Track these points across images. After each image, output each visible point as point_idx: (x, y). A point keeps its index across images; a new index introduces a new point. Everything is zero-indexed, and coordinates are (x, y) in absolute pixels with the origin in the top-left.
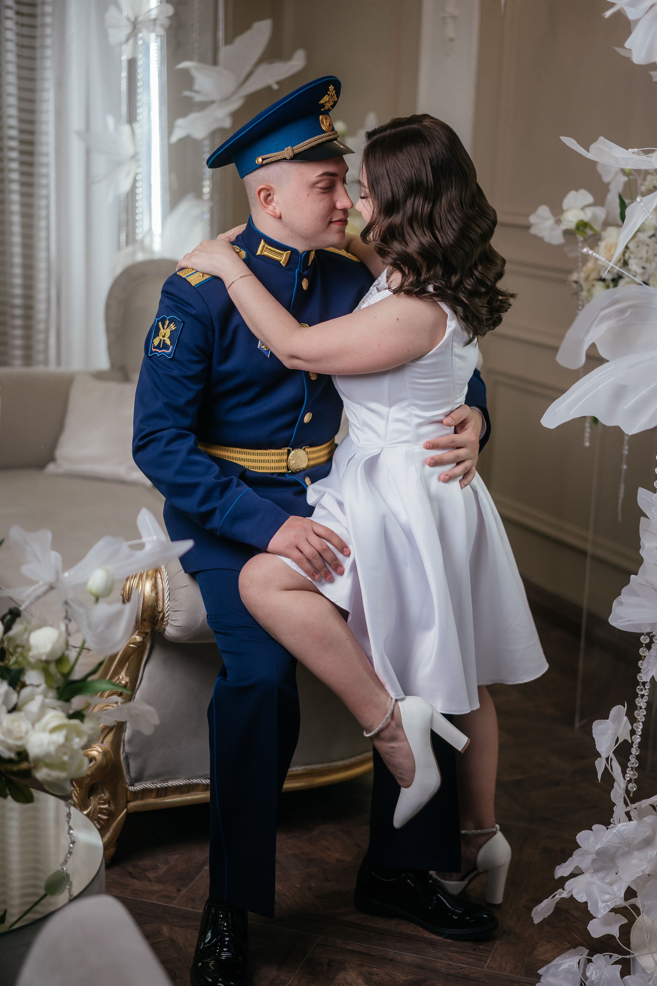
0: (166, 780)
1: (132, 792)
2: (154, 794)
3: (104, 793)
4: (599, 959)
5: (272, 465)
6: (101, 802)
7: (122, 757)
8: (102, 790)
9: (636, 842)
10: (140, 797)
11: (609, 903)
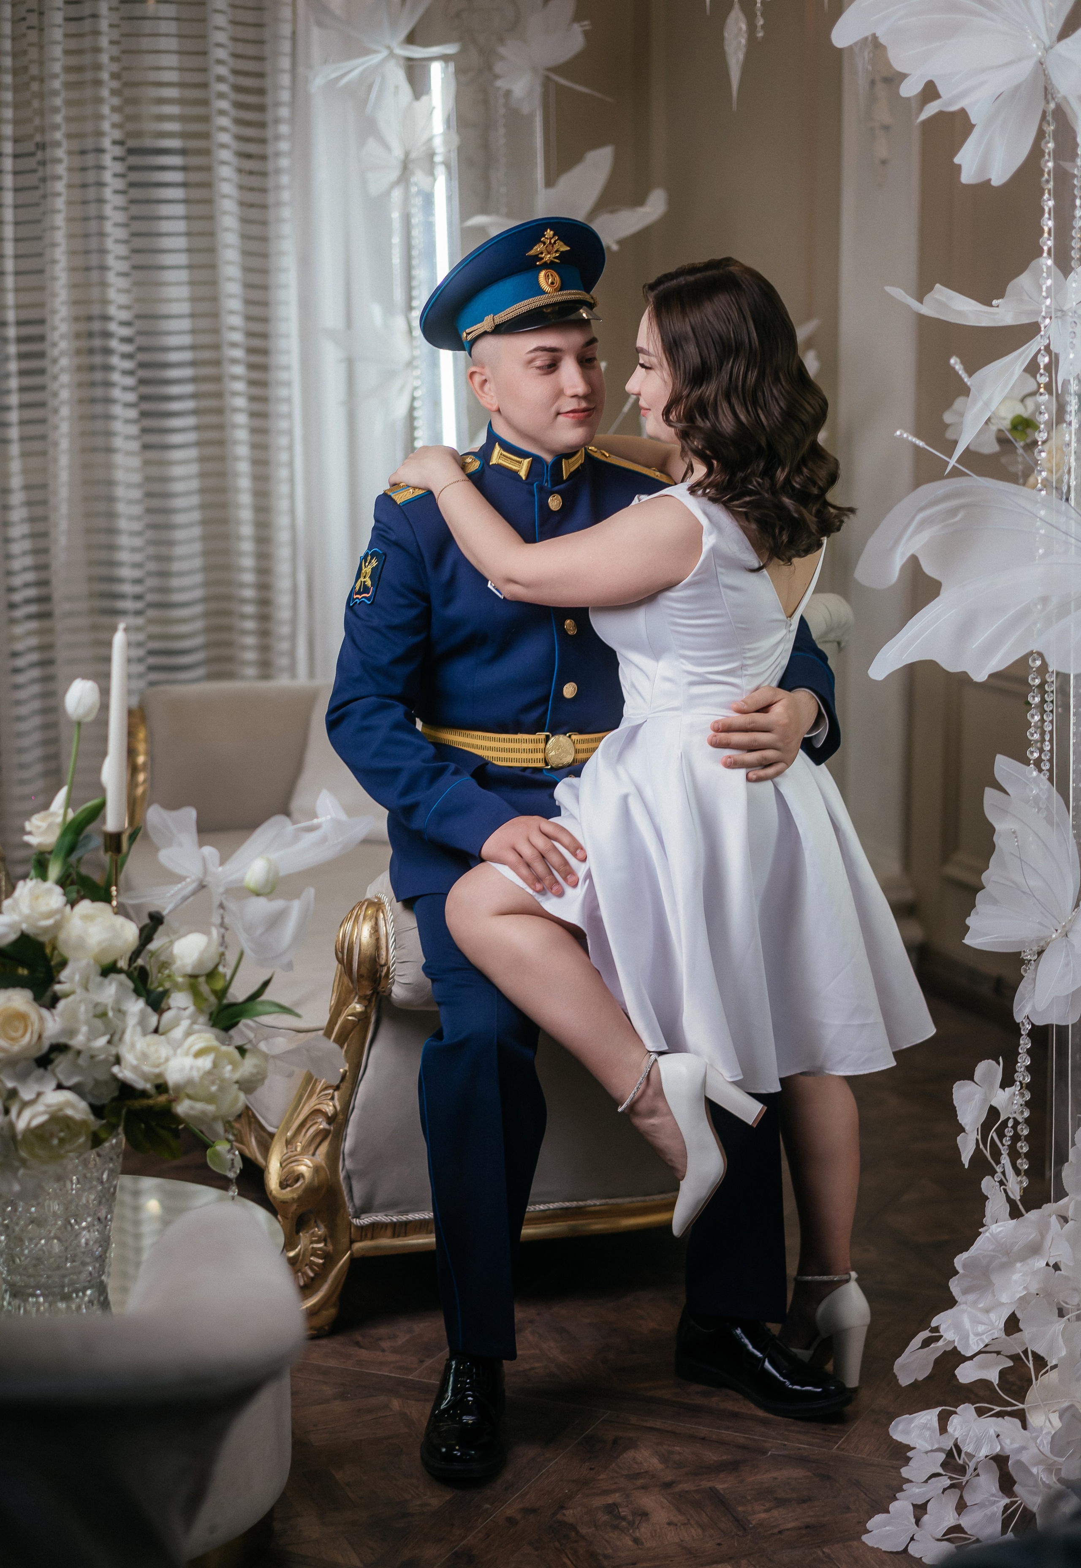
0: (406, 1212)
1: (357, 1227)
2: (389, 1232)
3: (317, 1226)
4: (966, 1411)
5: (524, 756)
6: (314, 1239)
7: (342, 1175)
8: (315, 1222)
9: (1016, 1248)
10: (369, 1235)
11: (984, 1337)
